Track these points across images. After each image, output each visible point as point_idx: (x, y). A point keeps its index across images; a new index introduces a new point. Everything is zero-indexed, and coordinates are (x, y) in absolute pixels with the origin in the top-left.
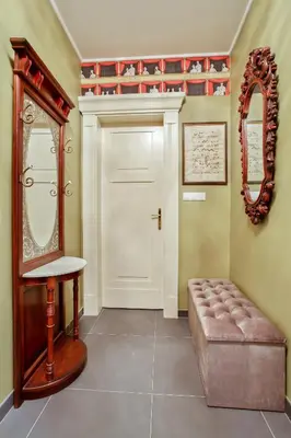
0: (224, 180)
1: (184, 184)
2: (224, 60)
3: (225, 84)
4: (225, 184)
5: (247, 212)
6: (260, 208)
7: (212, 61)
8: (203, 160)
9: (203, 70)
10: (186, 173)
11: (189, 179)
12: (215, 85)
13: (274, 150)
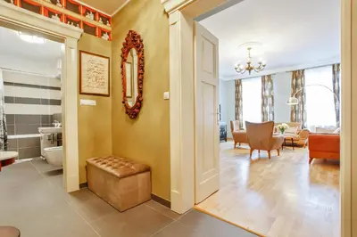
0: (107, 93)
1: (81, 93)
2: (108, 19)
3: (109, 34)
4: (108, 96)
5: (127, 113)
6: (136, 110)
7: (100, 15)
8: (94, 79)
9: (95, 19)
10: (83, 86)
11: (84, 90)
12: (103, 32)
13: (142, 83)
